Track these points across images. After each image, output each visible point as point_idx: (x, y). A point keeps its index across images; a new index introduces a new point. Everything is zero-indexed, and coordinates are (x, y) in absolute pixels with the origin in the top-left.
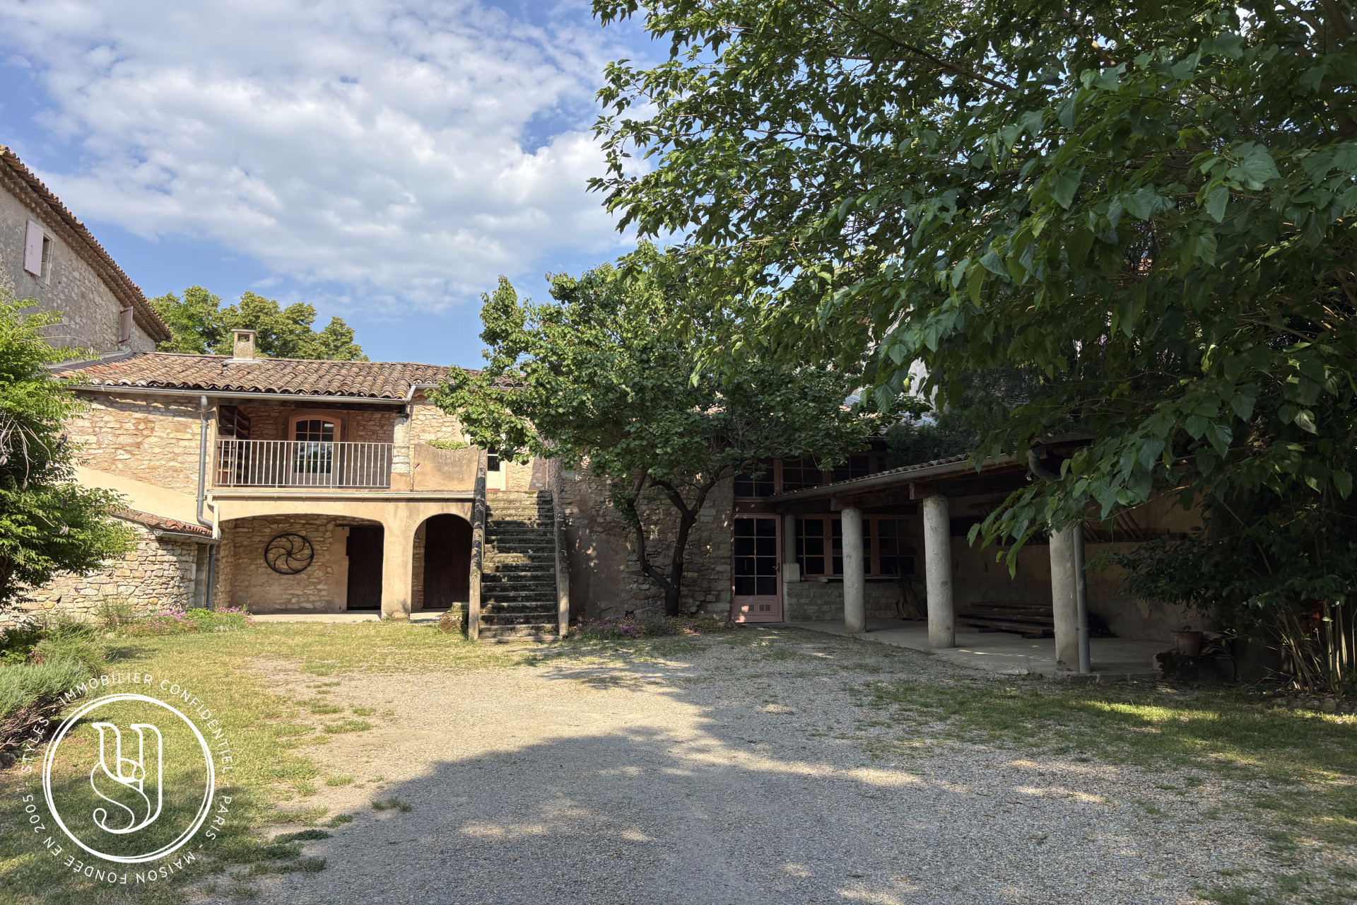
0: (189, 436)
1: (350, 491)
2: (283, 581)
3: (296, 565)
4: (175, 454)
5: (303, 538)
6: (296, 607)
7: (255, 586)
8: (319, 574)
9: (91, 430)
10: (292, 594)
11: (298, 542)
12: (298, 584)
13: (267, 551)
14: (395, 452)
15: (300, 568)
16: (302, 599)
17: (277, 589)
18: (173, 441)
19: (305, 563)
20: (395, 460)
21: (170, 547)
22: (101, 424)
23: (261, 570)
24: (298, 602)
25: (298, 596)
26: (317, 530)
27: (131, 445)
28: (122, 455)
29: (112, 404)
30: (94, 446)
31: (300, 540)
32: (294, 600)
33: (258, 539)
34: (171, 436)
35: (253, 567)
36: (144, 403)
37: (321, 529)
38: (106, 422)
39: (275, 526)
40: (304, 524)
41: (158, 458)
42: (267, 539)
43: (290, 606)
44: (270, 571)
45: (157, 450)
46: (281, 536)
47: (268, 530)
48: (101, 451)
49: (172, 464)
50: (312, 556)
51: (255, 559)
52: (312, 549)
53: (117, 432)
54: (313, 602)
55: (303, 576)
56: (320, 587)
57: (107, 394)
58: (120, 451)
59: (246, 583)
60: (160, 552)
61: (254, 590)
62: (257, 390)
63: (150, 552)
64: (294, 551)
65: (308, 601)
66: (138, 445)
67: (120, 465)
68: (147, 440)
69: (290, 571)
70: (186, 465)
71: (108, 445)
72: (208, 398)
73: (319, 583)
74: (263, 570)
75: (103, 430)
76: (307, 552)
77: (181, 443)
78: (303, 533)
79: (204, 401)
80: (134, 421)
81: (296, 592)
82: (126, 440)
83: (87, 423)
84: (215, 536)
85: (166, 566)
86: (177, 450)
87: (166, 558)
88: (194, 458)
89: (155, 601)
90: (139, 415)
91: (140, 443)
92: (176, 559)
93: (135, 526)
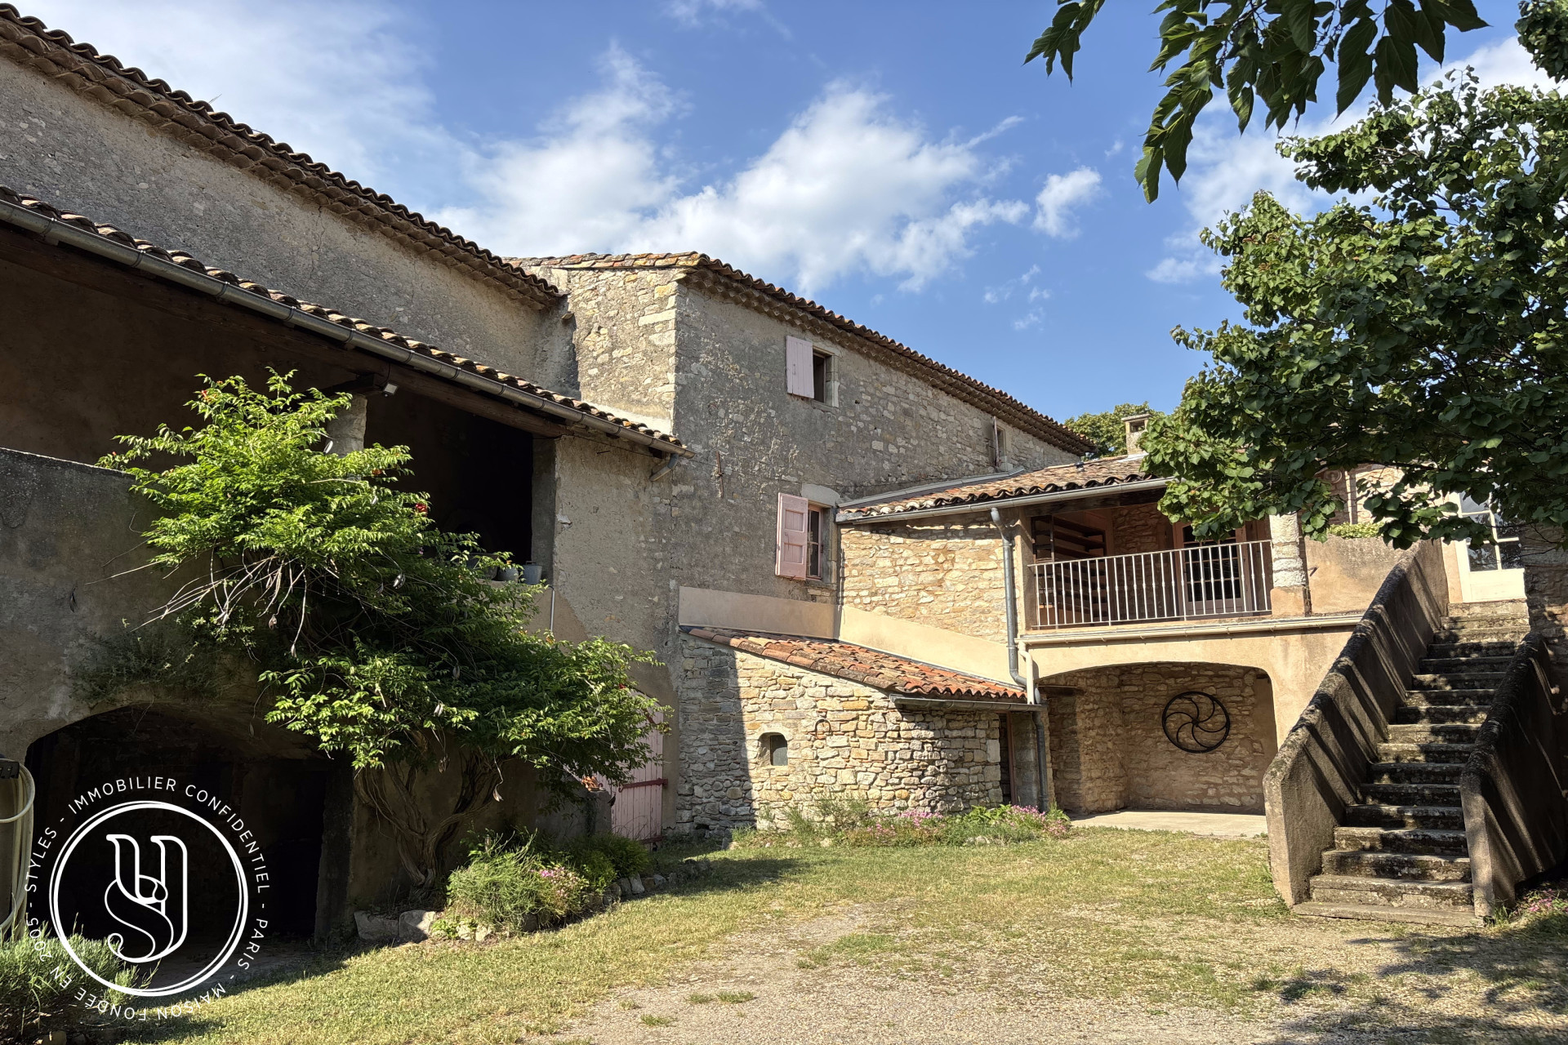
0: (992, 565)
1: (1210, 622)
2: (1192, 763)
3: (1207, 738)
4: (981, 590)
5: (1212, 698)
6: (1215, 802)
7: (1156, 769)
8: (1241, 751)
9: (891, 570)
10: (1208, 783)
11: (1205, 705)
12: (1214, 768)
13: (1164, 718)
14: (1274, 554)
15: (1214, 743)
16: (1222, 791)
17: (1185, 775)
18: (977, 573)
19: (1219, 736)
20: (1276, 566)
21: (919, 718)
22: (901, 562)
23: (1161, 746)
24: (1218, 795)
25: (1216, 785)
26: (1231, 686)
27: (932, 584)
28: (926, 598)
29: (909, 534)
30: (897, 589)
31: (1209, 701)
32: (1211, 792)
33: (1153, 701)
34: (974, 567)
35: (1150, 742)
36: (942, 527)
37: (1237, 683)
38: (906, 559)
39: (1171, 681)
40: (1211, 677)
41: (962, 597)
42: (1163, 701)
43: (1206, 801)
44: (1173, 748)
45: (960, 587)
46: (1180, 696)
47: (1162, 688)
48: (903, 595)
49: (977, 603)
50: (1228, 725)
51: (1152, 730)
52: (1227, 715)
53: (919, 569)
54: (1239, 796)
55: (1219, 755)
56: (1246, 772)
57: (903, 523)
58: (923, 593)
59: (1144, 765)
60: (903, 725)
61: (1155, 774)
62: (1056, 488)
63: (890, 726)
64: (1203, 717)
65: (1231, 795)
66: (940, 583)
67: (924, 611)
68: (950, 576)
69: (1199, 748)
70: (994, 604)
71: (910, 586)
72: (999, 509)
73: (1244, 766)
74: (1164, 746)
75: (904, 568)
76: (1221, 718)
77: (986, 575)
78: (1212, 691)
79: (995, 514)
80: (933, 553)
81: (1212, 780)
82: (927, 578)
83: (888, 563)
84: (1030, 699)
85: (916, 744)
86: (982, 585)
87: (914, 734)
88: (1002, 594)
89: (904, 793)
90: (938, 544)
91: (942, 580)
92: (931, 734)
93: (867, 691)
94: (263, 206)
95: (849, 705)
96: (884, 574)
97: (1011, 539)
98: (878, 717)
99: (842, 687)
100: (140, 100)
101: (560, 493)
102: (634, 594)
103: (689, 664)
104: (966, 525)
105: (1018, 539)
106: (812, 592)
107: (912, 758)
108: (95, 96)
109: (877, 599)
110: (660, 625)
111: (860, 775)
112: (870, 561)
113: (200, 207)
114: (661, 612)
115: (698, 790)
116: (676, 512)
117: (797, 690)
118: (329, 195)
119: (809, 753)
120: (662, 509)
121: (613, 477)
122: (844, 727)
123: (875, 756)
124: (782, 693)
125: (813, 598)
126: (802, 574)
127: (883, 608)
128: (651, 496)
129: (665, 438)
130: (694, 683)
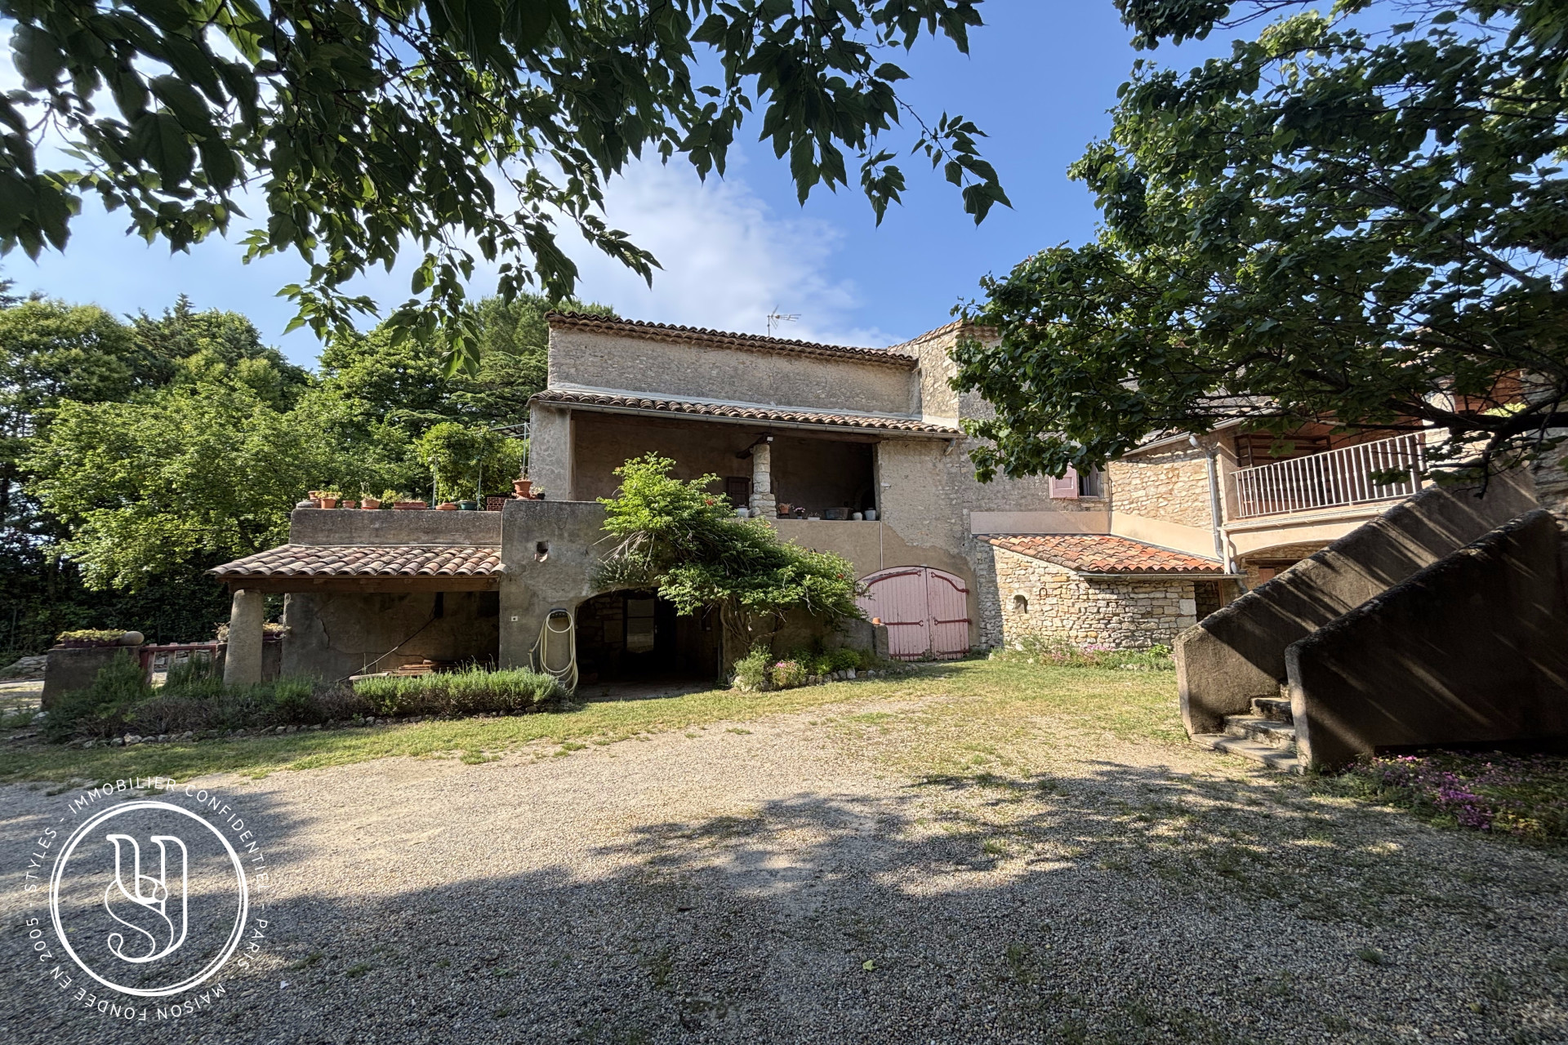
0: (1204, 476)
4: (1197, 494)
9: (1141, 486)
18: (1194, 483)
21: (1103, 587)
22: (1146, 480)
27: (1166, 493)
28: (1163, 503)
29: (1150, 461)
30: (1145, 499)
34: (1192, 478)
36: (1170, 454)
38: (1149, 478)
41: (1185, 500)
45: (1184, 493)
48: (1149, 502)
49: (1196, 504)
53: (1157, 484)
57: (1146, 454)
58: (1161, 500)
60: (1091, 591)
63: (1082, 592)
66: (1171, 492)
67: (1162, 512)
68: (1177, 486)
70: (1206, 503)
71: (1153, 496)
72: (1196, 437)
75: (1148, 484)
77: (1201, 483)
79: (1192, 441)
80: (1165, 472)
82: (1163, 489)
83: (1138, 481)
84: (1227, 570)
85: (1102, 604)
86: (1197, 491)
87: (1100, 597)
88: (1209, 497)
89: (1094, 634)
90: (1167, 466)
91: (1172, 489)
92: (1115, 597)
93: (1066, 570)
94: (743, 363)
95: (1057, 579)
96: (1136, 490)
97: (1213, 456)
98: (1073, 586)
99: (1053, 568)
100: (679, 336)
101: (882, 472)
102: (937, 519)
103: (979, 556)
104: (1184, 450)
105: (1219, 457)
106: (1085, 505)
107: (1098, 612)
108: (663, 340)
109: (1134, 506)
110: (958, 535)
111: (1065, 622)
112: (1127, 481)
113: (714, 373)
114: (958, 528)
115: (989, 626)
116: (964, 470)
117: (1030, 570)
118: (773, 348)
119: (1037, 607)
120: (954, 470)
121: (917, 457)
122: (1055, 592)
123: (1072, 610)
124: (1023, 572)
125: (1088, 509)
126: (1075, 496)
127: (1136, 512)
128: (945, 464)
129: (955, 432)
130: (982, 566)
